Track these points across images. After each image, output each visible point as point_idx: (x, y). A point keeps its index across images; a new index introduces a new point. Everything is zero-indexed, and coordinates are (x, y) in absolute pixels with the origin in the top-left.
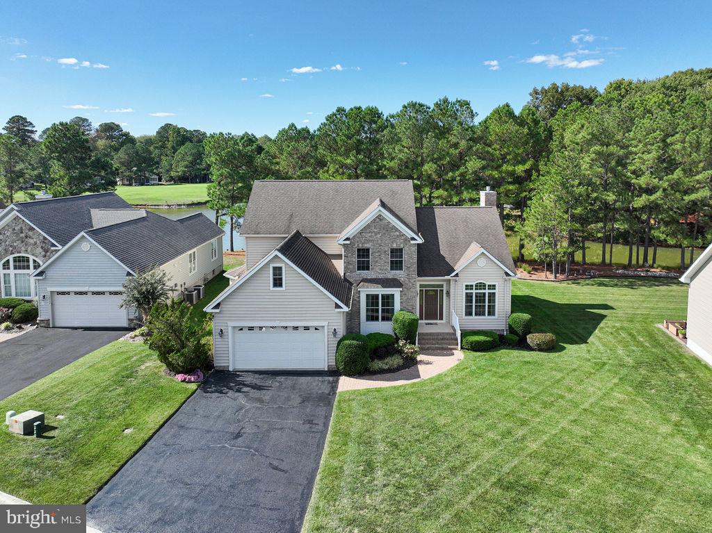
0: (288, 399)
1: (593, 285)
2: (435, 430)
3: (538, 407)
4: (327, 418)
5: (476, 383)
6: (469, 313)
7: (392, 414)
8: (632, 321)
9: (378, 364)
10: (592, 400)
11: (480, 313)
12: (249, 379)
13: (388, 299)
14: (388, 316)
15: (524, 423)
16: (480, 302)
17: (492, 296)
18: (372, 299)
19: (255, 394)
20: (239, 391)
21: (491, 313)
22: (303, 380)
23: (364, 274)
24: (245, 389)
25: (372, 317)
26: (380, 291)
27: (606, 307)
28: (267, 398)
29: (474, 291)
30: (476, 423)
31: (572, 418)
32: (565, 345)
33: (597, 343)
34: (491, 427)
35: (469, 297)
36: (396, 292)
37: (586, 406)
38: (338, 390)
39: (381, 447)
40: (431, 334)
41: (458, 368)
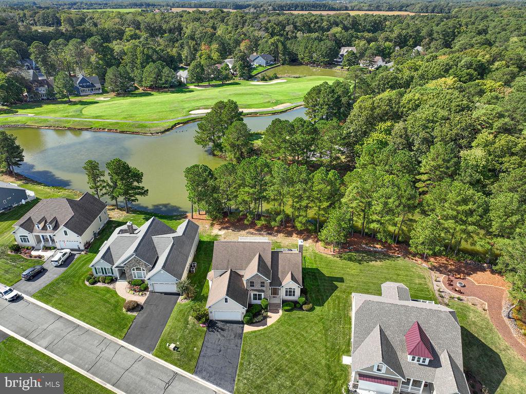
0: (231, 336)
1: (346, 260)
2: (266, 350)
3: (294, 340)
4: (241, 344)
5: (282, 328)
6: (286, 295)
7: (256, 343)
8: (344, 292)
9: (256, 320)
10: (311, 336)
11: (290, 295)
12: (219, 325)
13: (260, 295)
14: (260, 299)
15: (288, 347)
16: (290, 292)
17: (294, 292)
18: (255, 295)
19: (222, 332)
20: (218, 331)
21: (294, 295)
22: (235, 325)
23: (253, 288)
24: (219, 330)
25: (255, 299)
26: (257, 293)
27: (341, 280)
28: (225, 335)
29: (288, 290)
30: (277, 347)
31: (301, 345)
32: (316, 307)
33: (326, 306)
34: (280, 349)
35: (287, 291)
36: (263, 294)
37: (308, 340)
38: (244, 332)
39: (253, 356)
40: (273, 304)
41: (278, 321)
